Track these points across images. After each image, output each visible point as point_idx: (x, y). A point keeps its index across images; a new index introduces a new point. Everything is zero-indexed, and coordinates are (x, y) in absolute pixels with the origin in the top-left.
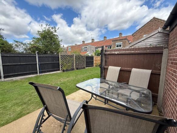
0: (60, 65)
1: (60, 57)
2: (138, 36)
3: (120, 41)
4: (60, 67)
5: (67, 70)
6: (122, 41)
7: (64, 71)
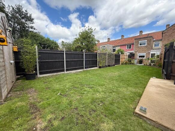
0: (98, 62)
1: (98, 55)
2: (170, 33)
3: (143, 39)
4: (98, 64)
5: (103, 67)
6: (146, 39)
7: (100, 67)
